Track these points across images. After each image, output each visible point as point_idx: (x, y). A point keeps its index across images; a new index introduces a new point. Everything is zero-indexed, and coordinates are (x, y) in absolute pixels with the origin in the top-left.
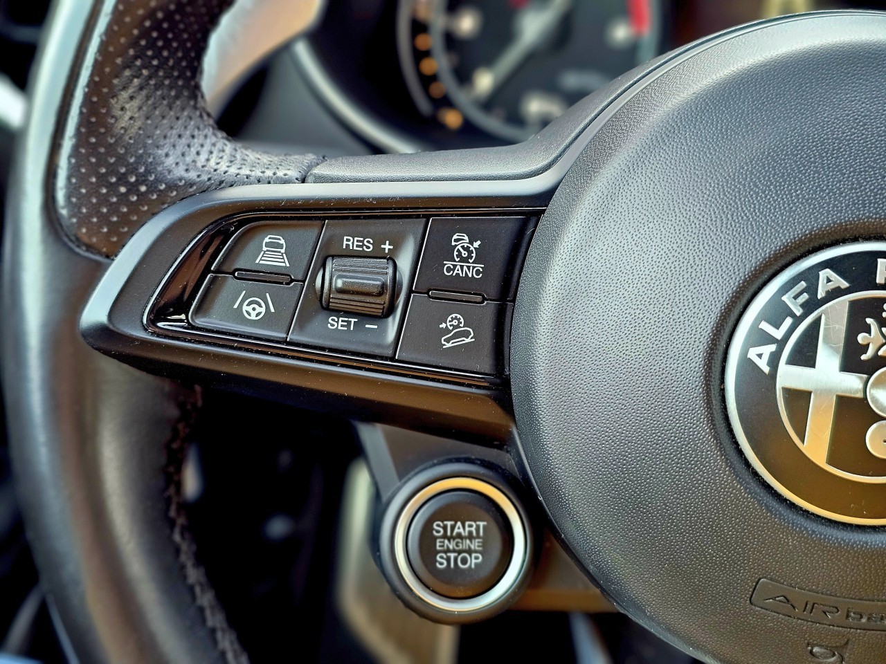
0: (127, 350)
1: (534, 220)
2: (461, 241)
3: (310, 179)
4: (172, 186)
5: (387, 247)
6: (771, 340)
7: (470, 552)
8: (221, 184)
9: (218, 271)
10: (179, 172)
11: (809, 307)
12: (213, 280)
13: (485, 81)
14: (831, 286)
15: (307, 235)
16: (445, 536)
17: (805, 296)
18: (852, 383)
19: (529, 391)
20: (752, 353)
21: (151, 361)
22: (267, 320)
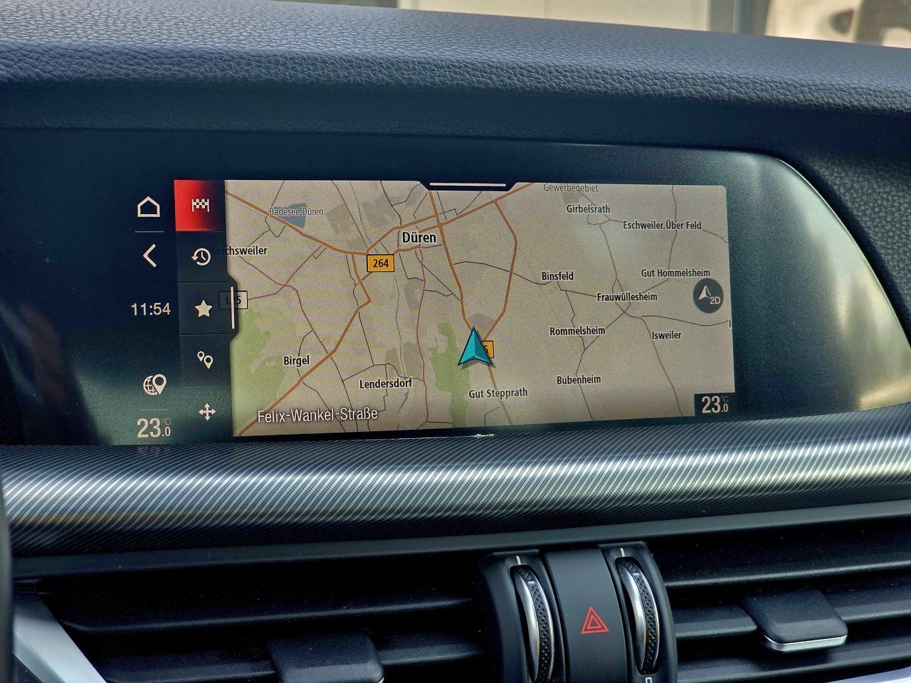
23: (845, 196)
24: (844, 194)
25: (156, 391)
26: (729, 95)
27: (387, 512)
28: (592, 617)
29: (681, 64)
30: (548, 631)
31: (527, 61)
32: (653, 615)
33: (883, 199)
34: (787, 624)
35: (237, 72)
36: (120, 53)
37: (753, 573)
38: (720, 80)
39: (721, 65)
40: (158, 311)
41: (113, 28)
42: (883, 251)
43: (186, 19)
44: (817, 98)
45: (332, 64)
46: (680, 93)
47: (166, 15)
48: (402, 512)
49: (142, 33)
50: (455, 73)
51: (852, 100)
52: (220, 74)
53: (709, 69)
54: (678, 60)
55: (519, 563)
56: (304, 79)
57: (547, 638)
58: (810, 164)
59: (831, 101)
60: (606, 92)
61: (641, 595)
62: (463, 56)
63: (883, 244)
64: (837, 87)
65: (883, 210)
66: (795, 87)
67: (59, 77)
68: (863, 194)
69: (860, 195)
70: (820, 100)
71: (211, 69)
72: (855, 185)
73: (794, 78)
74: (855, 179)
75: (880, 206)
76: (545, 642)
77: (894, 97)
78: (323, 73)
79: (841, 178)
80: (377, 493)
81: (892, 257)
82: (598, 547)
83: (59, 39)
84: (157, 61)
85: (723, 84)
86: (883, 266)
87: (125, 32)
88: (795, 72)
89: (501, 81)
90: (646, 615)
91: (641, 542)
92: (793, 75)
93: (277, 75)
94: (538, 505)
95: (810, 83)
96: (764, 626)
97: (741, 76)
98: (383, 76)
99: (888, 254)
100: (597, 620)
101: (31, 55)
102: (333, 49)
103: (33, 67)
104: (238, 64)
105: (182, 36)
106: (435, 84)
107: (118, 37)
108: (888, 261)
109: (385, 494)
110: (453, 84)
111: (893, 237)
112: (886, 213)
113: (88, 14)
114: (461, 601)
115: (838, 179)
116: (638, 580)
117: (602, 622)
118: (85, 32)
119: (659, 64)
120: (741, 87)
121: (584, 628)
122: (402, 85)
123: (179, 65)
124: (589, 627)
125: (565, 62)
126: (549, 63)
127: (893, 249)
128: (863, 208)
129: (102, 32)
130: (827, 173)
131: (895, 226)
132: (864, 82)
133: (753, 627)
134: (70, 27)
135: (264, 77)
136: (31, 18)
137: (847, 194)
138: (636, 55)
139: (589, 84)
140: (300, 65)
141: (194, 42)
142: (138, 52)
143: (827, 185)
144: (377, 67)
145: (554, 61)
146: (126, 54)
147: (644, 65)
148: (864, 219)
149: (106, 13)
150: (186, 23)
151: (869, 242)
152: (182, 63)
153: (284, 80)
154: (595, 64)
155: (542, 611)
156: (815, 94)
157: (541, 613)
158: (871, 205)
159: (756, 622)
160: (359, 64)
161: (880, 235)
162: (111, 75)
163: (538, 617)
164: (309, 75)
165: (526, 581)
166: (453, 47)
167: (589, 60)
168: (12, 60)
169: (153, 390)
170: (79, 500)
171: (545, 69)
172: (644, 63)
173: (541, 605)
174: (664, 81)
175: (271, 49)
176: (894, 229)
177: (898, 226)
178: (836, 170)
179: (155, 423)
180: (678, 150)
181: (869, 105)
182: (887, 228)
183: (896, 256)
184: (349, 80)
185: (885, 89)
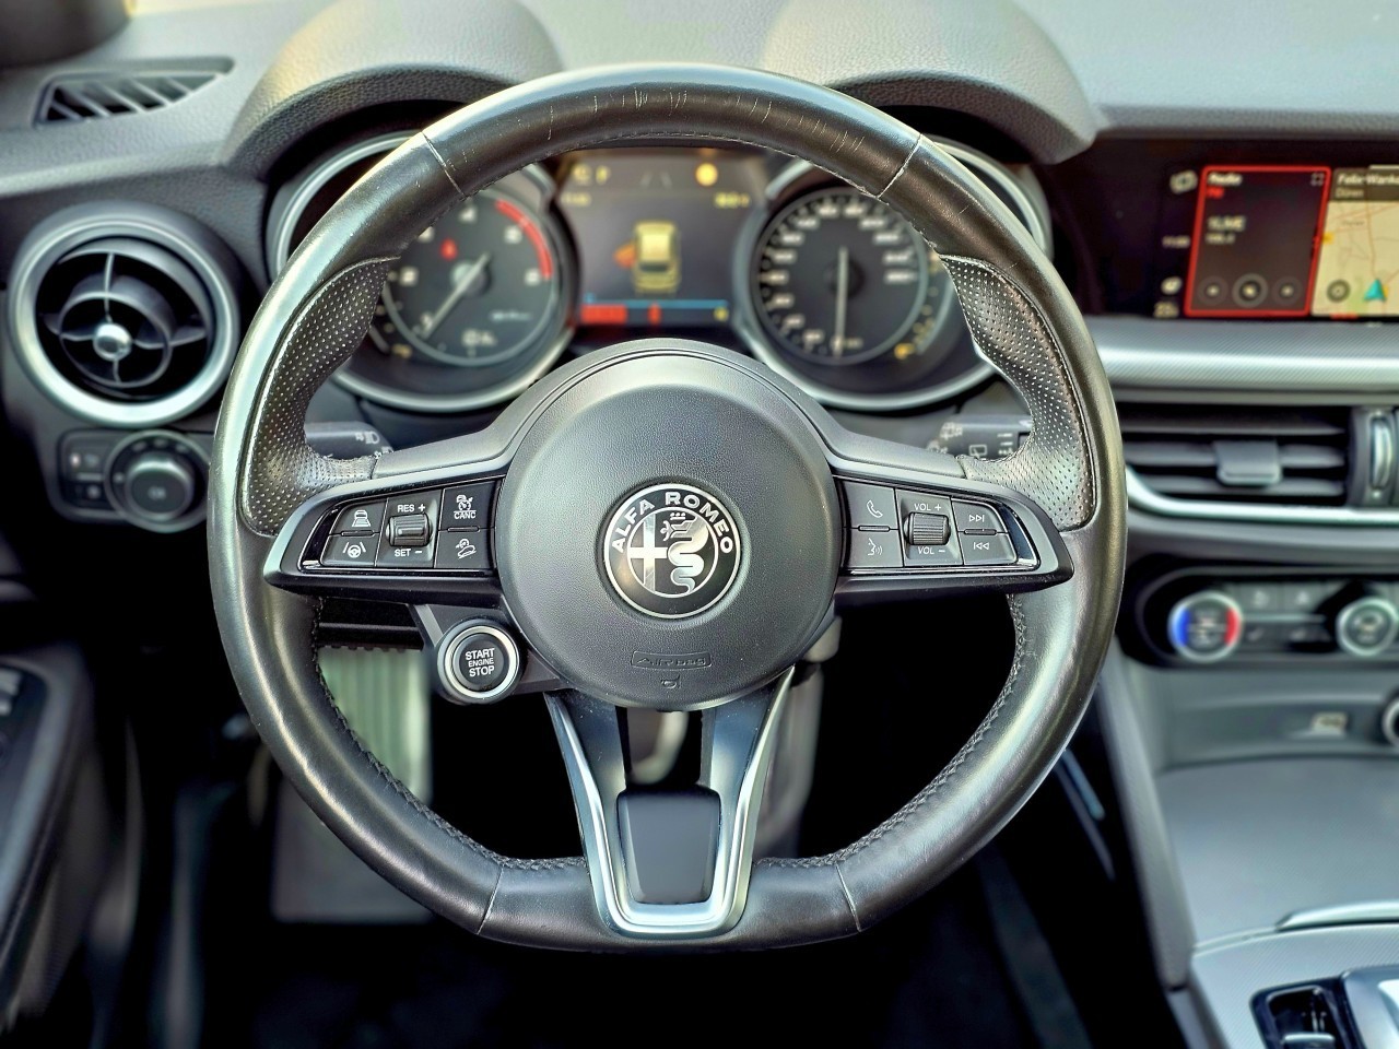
0: (291, 583)
1: (499, 482)
2: (462, 499)
3: (374, 476)
4: (303, 492)
5: (422, 508)
6: (622, 537)
7: (487, 666)
8: (327, 487)
9: (333, 534)
10: (306, 483)
11: (638, 519)
12: (331, 539)
13: (429, 322)
14: (646, 508)
15: (378, 508)
16: (472, 659)
17: (635, 514)
18: (661, 553)
19: (510, 577)
20: (615, 544)
21: (301, 587)
22: (362, 557)
55: (1379, 415)
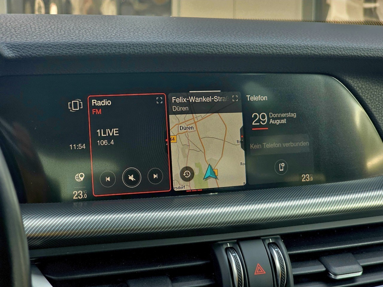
23: (359, 91)
24: (359, 90)
25: (80, 180)
26: (311, 53)
27: (175, 227)
28: (259, 267)
29: (291, 41)
30: (241, 274)
31: (228, 42)
32: (283, 266)
33: (375, 91)
34: (338, 268)
35: (110, 51)
36: (63, 45)
37: (324, 247)
38: (307, 47)
39: (307, 41)
40: (80, 147)
41: (60, 34)
42: (375, 113)
43: (89, 29)
44: (347, 53)
45: (149, 46)
46: (291, 53)
47: (81, 27)
48: (181, 227)
49: (72, 35)
50: (199, 48)
51: (361, 53)
52: (103, 52)
53: (302, 42)
54: (290, 39)
55: (229, 246)
56: (138, 53)
57: (241, 277)
58: (345, 78)
59: (352, 54)
60: (260, 54)
61: (279, 258)
62: (202, 41)
63: (375, 110)
64: (355, 48)
65: (375, 96)
66: (338, 49)
67: (39, 55)
68: (366, 90)
69: (365, 90)
70: (348, 54)
71: (100, 50)
72: (363, 86)
73: (337, 45)
74: (363, 84)
75: (373, 94)
76: (240, 279)
77: (378, 52)
78: (146, 50)
79: (357, 84)
80: (171, 220)
81: (379, 115)
82: (260, 239)
83: (38, 40)
84: (78, 47)
85: (308, 49)
86: (375, 119)
87: (65, 36)
88: (338, 42)
89: (218, 51)
90: (281, 266)
91: (278, 236)
92: (337, 44)
93: (127, 51)
94: (236, 223)
95: (344, 47)
96: (329, 269)
97: (315, 45)
98: (170, 50)
99: (377, 114)
100: (261, 268)
101: (27, 47)
102: (149, 40)
103: (28, 51)
104: (111, 47)
105: (88, 36)
106: (191, 53)
107: (62, 38)
108: (377, 117)
109: (174, 220)
110: (198, 53)
111: (379, 107)
112: (376, 97)
113: (49, 28)
114: (206, 262)
115: (356, 84)
116: (277, 252)
117: (263, 270)
118: (49, 36)
119: (282, 41)
120: (316, 50)
121: (256, 272)
122: (178, 54)
123: (87, 49)
124: (258, 272)
125: (244, 42)
126: (237, 43)
127: (379, 112)
128: (366, 95)
129: (55, 36)
130: (351, 82)
131: (380, 102)
132: (366, 46)
133: (324, 269)
134: (42, 34)
135: (122, 52)
136: (26, 30)
137: (360, 90)
138: (273, 38)
139: (253, 51)
140: (136, 47)
141: (93, 39)
142: (70, 44)
143: (352, 87)
144: (167, 47)
145: (239, 42)
146: (66, 45)
147: (276, 42)
148: (367, 100)
149: (57, 27)
150: (89, 31)
151: (369, 109)
152: (88, 48)
153: (130, 54)
154: (256, 42)
155: (239, 266)
156: (346, 51)
157: (238, 267)
158: (370, 94)
159: (325, 267)
160: (160, 46)
161: (373, 106)
162: (60, 54)
163: (237, 268)
164: (140, 51)
165: (232, 254)
166: (198, 37)
167: (253, 41)
168: (20, 49)
169: (79, 179)
170: (51, 227)
171: (235, 45)
172: (276, 41)
173: (238, 263)
174: (284, 48)
175: (124, 41)
176: (379, 104)
177: (381, 102)
178: (355, 80)
179: (80, 193)
180: (291, 75)
181: (368, 55)
182: (376, 103)
183: (380, 115)
184: (156, 53)
185: (375, 48)
